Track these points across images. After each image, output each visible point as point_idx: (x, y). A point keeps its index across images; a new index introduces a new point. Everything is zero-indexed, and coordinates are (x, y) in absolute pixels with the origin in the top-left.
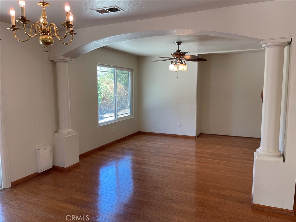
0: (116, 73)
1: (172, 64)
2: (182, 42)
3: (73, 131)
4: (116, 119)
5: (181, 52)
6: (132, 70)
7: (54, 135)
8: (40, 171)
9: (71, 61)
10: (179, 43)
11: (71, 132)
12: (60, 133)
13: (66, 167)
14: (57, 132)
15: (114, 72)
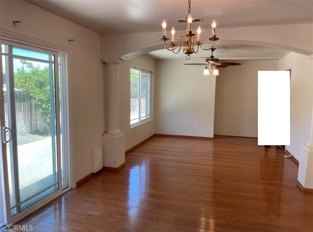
0: (142, 75)
1: (206, 69)
2: (215, 49)
3: (121, 132)
4: (140, 121)
5: (214, 57)
6: (152, 72)
7: (103, 136)
8: (95, 172)
9: (121, 63)
10: (213, 50)
11: (120, 133)
12: (110, 134)
13: (117, 167)
14: (106, 133)
15: (139, 75)
